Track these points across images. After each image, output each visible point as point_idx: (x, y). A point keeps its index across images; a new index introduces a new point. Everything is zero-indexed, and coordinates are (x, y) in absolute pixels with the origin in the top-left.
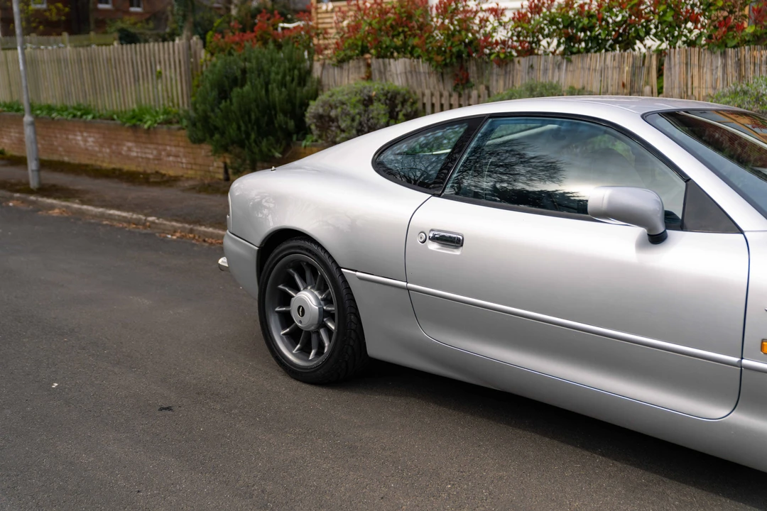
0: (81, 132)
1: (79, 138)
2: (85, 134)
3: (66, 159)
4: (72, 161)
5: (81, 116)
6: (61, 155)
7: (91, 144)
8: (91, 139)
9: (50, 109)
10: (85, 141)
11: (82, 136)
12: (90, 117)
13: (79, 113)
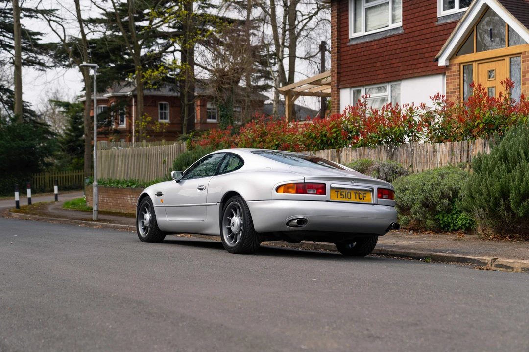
0: (130, 195)
1: (129, 198)
2: (132, 196)
3: (123, 211)
4: (125, 212)
5: (130, 186)
6: (121, 209)
7: (134, 201)
8: (134, 199)
9: (118, 182)
10: (132, 200)
11: (130, 197)
12: (134, 186)
13: (130, 184)
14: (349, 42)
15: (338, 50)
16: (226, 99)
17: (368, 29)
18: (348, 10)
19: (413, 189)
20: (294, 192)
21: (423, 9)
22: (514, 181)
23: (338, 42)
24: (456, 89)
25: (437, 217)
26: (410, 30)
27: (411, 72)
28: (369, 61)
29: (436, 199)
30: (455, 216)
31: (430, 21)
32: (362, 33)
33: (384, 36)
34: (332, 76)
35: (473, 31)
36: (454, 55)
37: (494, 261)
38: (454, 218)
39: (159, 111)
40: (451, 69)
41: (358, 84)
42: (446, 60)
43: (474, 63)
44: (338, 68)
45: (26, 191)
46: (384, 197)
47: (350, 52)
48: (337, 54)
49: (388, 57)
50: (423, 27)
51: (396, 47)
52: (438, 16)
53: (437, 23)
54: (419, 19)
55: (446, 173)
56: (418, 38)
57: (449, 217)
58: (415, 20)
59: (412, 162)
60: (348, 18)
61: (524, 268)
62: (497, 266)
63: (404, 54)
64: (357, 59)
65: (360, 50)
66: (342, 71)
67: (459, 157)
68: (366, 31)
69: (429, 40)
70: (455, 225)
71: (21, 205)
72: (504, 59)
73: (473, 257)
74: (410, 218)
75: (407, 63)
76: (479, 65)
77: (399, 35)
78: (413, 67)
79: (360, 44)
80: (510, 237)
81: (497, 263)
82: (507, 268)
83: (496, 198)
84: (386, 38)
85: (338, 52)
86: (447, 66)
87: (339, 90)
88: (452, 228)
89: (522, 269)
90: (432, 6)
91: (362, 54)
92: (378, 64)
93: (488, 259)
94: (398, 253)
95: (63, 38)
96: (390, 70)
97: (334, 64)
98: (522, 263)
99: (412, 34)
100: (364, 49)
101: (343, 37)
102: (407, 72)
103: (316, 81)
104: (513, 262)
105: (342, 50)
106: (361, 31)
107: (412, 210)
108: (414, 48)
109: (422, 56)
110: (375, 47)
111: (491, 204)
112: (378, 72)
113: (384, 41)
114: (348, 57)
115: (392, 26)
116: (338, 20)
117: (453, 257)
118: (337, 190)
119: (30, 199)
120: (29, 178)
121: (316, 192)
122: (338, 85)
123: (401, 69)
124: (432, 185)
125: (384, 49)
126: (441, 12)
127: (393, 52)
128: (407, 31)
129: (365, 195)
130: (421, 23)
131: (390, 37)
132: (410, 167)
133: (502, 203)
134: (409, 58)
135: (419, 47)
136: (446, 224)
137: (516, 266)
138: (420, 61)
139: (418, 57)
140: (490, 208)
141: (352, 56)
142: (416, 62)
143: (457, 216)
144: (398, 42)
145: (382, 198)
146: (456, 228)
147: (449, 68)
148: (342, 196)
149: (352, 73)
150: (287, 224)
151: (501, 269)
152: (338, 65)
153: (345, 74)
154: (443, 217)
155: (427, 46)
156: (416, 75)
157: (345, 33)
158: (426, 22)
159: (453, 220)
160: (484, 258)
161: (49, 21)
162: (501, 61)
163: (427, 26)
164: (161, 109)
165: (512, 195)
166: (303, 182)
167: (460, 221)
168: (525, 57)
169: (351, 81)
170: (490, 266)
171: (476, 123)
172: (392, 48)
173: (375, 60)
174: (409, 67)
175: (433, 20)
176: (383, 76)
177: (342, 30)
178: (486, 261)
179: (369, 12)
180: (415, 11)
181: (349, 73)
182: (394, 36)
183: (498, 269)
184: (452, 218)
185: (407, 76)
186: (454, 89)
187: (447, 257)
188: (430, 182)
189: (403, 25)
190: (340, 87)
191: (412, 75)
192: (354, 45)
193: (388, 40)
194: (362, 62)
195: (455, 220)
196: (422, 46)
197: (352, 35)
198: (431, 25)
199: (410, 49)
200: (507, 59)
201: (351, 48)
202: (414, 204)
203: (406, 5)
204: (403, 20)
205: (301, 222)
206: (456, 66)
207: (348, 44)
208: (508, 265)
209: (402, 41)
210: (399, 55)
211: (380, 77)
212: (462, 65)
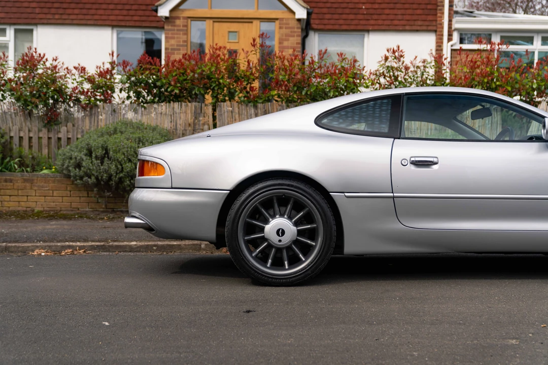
24: (182, 46)
36: (177, 6)
40: (173, 22)
42: (170, 10)
43: (208, 21)
72: (252, 22)
76: (216, 23)
78: (61, 11)
86: (166, 18)
96: (14, 10)
123: (37, 10)
162: (247, 24)
168: (283, 24)
174: (53, 11)
185: (50, 21)
186: (177, 45)
200: (256, 22)
212: (189, 20)
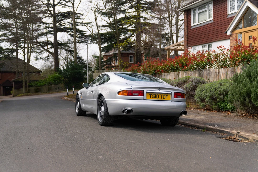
14: (191, 27)
15: (187, 31)
16: (147, 53)
17: (199, 22)
18: (191, 14)
19: (206, 90)
20: (126, 94)
21: (221, 11)
22: (253, 87)
23: (187, 28)
25: (218, 104)
26: (216, 21)
27: (216, 39)
28: (199, 35)
29: (217, 95)
30: (227, 104)
31: (224, 16)
32: (197, 23)
33: (205, 24)
34: (185, 42)
35: (242, 19)
36: (234, 30)
37: (238, 134)
38: (226, 105)
39: (130, 59)
40: (232, 36)
41: (195, 45)
42: (230, 32)
43: (242, 33)
44: (187, 38)
45: (72, 89)
46: (178, 97)
47: (192, 32)
48: (186, 33)
49: (207, 33)
50: (221, 19)
51: (210, 28)
52: (228, 14)
53: (227, 17)
54: (220, 16)
55: (223, 83)
56: (220, 24)
57: (223, 104)
58: (218, 16)
59: (209, 77)
60: (191, 18)
61: (255, 140)
62: (239, 137)
63: (213, 31)
64: (194, 34)
65: (196, 31)
66: (189, 39)
67: (230, 75)
68: (198, 23)
69: (224, 25)
70: (226, 108)
71: (69, 94)
72: (256, 31)
73: (227, 131)
74: (205, 104)
75: (215, 35)
76: (245, 34)
77: (211, 23)
79: (196, 28)
80: (253, 116)
81: (239, 135)
82: (245, 138)
83: (244, 96)
84: (206, 25)
85: (187, 32)
86: (231, 35)
87: (187, 47)
88: (225, 109)
89: (253, 140)
90: (225, 10)
91: (197, 32)
92: (203, 36)
93: (235, 132)
94: (191, 125)
95: (92, 32)
96: (208, 38)
97: (186, 37)
98: (254, 137)
99: (217, 23)
100: (197, 30)
101: (189, 26)
102: (215, 39)
103: (178, 44)
104: (249, 136)
105: (189, 31)
106: (196, 23)
107: (206, 100)
108: (218, 28)
109: (221, 32)
110: (202, 29)
111: (242, 99)
112: (203, 40)
113: (205, 26)
114: (191, 34)
115: (209, 20)
116: (187, 19)
117: (217, 129)
118: (150, 94)
119: (74, 92)
120: (79, 83)
121: (138, 95)
122: (187, 46)
123: (212, 37)
124: (215, 89)
125: (205, 30)
126: (229, 12)
127: (209, 31)
128: (215, 21)
129: (167, 96)
130: (221, 17)
131: (208, 24)
132: (208, 79)
133: (247, 99)
134: (216, 33)
135: (220, 28)
136: (223, 107)
137: (250, 138)
138: (220, 34)
139: (219, 32)
140: (241, 101)
141: (193, 33)
142: (218, 34)
143: (228, 104)
144: (211, 26)
145: (177, 97)
146: (227, 110)
147: (232, 35)
148: (154, 97)
149: (192, 40)
150: (123, 112)
151: (242, 139)
152: (187, 37)
153: (190, 41)
154: (221, 104)
155: (223, 27)
156: (218, 40)
157: (190, 24)
158: (223, 17)
159: (225, 105)
160: (233, 131)
161: (87, 26)
162: (255, 32)
163: (223, 19)
164: (130, 58)
165: (252, 95)
166: (131, 89)
167: (229, 106)
169: (192, 43)
170: (236, 136)
171: (238, 59)
172: (208, 29)
173: (202, 34)
174: (216, 37)
175: (226, 16)
176: (205, 41)
177: (189, 22)
178: (234, 133)
179: (199, 14)
180: (218, 13)
181: (191, 40)
182: (209, 24)
183: (240, 138)
184: (225, 104)
185: (215, 41)
187: (214, 129)
188: (215, 87)
189: (213, 19)
190: (188, 46)
191: (217, 40)
192: (193, 29)
193: (207, 26)
194: (197, 36)
195: (227, 106)
196: (221, 28)
197: (192, 24)
198: (225, 18)
199: (216, 29)
201: (192, 30)
202: (207, 97)
203: (214, 11)
204: (213, 17)
205: (129, 111)
206: (235, 35)
207: (191, 28)
208: (246, 137)
209: (213, 26)
210: (212, 32)
211: (204, 41)
212: (237, 34)
